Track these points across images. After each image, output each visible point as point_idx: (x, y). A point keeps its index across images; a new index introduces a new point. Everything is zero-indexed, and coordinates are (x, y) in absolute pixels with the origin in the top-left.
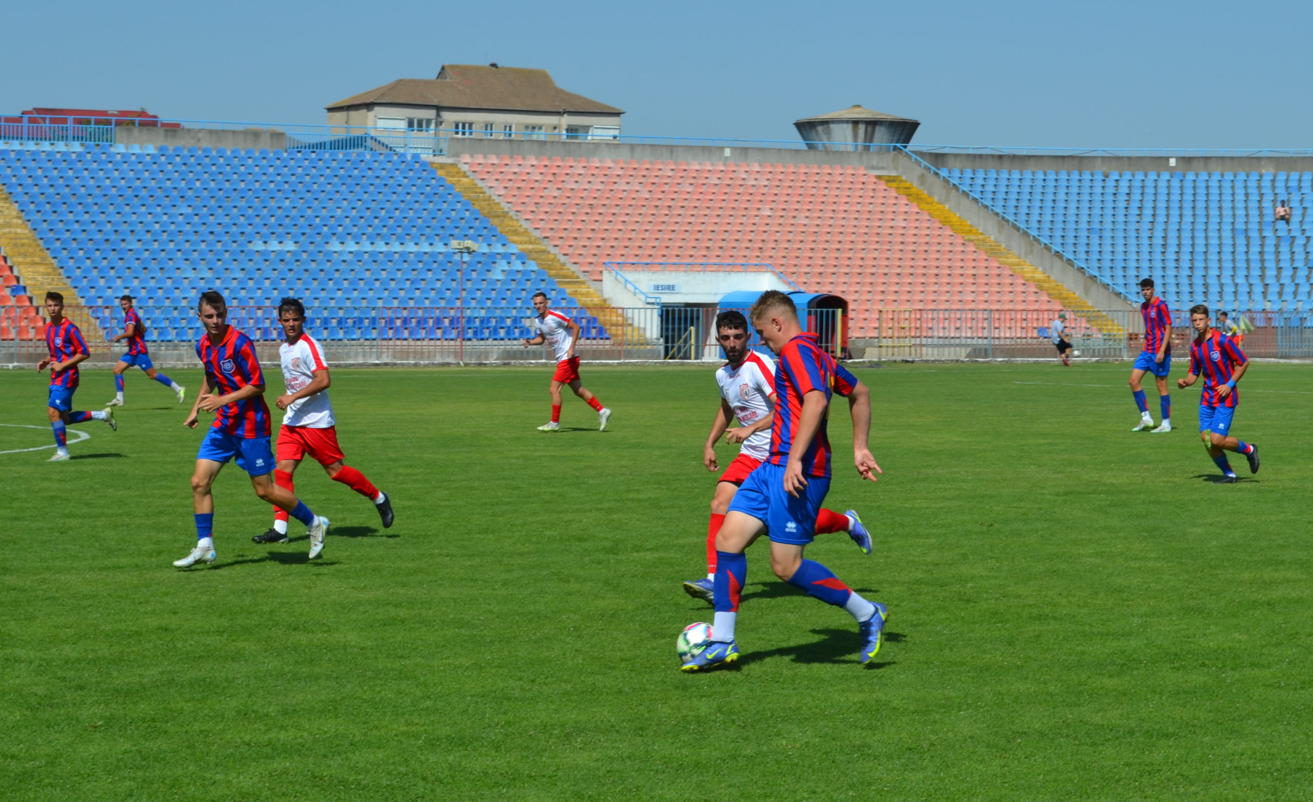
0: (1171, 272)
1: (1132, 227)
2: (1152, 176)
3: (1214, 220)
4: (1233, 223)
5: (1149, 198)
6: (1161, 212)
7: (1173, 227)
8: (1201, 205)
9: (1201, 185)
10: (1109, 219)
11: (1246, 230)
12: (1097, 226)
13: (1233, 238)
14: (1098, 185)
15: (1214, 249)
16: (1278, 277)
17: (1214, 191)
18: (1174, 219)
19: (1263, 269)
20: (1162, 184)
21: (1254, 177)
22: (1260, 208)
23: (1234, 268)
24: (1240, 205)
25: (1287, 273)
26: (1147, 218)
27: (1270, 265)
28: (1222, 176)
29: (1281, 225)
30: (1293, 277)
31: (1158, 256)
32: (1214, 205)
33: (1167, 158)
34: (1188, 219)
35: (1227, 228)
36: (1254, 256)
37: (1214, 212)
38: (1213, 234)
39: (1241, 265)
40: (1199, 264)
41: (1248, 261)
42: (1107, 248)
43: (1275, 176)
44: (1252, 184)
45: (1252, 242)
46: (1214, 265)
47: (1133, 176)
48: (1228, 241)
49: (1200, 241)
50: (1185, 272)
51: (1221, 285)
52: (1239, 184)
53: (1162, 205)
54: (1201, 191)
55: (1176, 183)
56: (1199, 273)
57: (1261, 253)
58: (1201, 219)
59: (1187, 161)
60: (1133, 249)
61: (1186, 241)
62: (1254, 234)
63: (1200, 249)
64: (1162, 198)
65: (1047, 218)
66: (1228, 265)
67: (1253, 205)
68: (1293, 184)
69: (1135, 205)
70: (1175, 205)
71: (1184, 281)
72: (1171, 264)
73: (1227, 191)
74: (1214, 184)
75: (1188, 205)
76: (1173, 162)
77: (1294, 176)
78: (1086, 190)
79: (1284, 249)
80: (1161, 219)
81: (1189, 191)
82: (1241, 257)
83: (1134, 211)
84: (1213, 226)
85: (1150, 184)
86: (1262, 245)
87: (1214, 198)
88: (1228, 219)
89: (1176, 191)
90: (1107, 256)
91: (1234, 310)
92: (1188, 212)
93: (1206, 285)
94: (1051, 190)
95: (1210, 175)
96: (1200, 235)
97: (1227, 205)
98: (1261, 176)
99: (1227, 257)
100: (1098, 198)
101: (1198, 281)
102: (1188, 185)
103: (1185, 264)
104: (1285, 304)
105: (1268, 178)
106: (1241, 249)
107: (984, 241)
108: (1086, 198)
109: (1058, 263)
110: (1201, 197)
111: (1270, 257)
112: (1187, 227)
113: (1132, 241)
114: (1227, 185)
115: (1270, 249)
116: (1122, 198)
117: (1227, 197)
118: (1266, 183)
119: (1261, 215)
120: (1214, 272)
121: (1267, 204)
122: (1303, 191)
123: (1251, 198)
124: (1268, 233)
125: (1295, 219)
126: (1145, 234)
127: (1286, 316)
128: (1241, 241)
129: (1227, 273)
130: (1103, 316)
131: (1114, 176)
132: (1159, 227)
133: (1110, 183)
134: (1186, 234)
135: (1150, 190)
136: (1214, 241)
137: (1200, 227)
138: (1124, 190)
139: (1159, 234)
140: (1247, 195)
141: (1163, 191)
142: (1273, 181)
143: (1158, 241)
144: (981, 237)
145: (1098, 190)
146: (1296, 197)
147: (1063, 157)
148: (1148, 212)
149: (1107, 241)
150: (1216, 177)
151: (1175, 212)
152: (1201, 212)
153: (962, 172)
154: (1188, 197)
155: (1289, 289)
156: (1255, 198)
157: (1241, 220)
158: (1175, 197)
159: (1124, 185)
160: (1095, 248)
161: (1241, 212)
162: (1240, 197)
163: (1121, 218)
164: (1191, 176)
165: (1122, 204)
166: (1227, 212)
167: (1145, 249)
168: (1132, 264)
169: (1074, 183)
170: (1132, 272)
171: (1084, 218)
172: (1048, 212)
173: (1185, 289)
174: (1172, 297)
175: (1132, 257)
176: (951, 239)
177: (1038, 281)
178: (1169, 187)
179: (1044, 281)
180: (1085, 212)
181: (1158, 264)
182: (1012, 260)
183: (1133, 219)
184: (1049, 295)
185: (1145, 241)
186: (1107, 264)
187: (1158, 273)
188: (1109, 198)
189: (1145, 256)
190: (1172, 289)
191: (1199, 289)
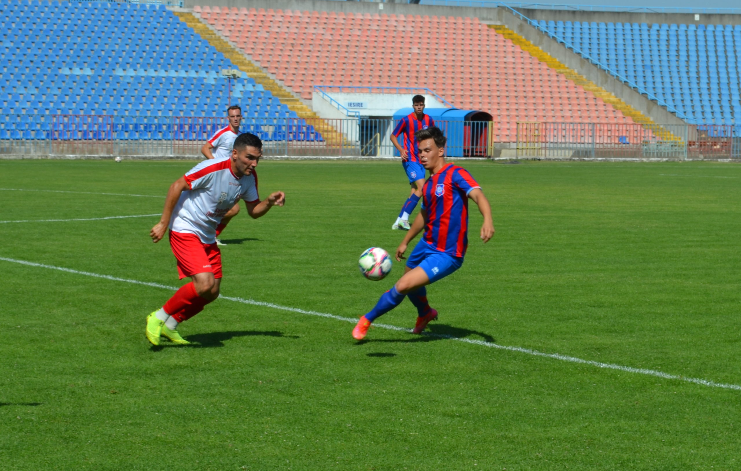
0: (706, 98)
1: (674, 64)
2: (683, 27)
3: (732, 60)
5: (683, 43)
6: (693, 54)
7: (703, 65)
8: (720, 49)
9: (719, 34)
10: (656, 58)
12: (648, 63)
14: (645, 33)
17: (729, 39)
18: (703, 59)
20: (691, 33)
26: (683, 58)
28: (734, 28)
31: (694, 86)
32: (730, 49)
33: (693, 15)
34: (713, 59)
37: (731, 54)
38: (732, 70)
40: (725, 92)
42: (658, 80)
46: (735, 92)
47: (669, 27)
49: (723, 75)
50: (715, 98)
53: (692, 48)
54: (720, 39)
55: (700, 33)
56: (725, 98)
58: (722, 60)
59: (707, 17)
60: (676, 80)
61: (714, 75)
63: (724, 81)
64: (692, 43)
65: (613, 57)
69: (673, 48)
70: (702, 49)
71: (716, 104)
72: (705, 92)
74: (728, 33)
75: (711, 49)
76: (697, 17)
78: (637, 37)
80: (693, 59)
81: (710, 39)
83: (673, 53)
84: (732, 65)
85: (682, 32)
87: (730, 44)
89: (701, 39)
90: (659, 86)
92: (712, 54)
93: (731, 107)
94: (612, 37)
95: (724, 27)
96: (723, 71)
100: (646, 43)
101: (726, 104)
102: (710, 34)
103: (715, 92)
107: (570, 73)
108: (638, 43)
109: (627, 90)
110: (720, 43)
112: (712, 64)
113: (675, 74)
116: (663, 43)
120: (736, 98)
126: (683, 70)
130: (661, 129)
131: (655, 27)
132: (693, 65)
133: (654, 32)
134: (713, 70)
135: (682, 38)
136: (733, 76)
137: (722, 64)
138: (664, 37)
139: (693, 69)
141: (692, 38)
143: (693, 75)
144: (568, 70)
145: (645, 37)
147: (618, 13)
148: (683, 53)
149: (658, 75)
150: (729, 29)
151: (702, 54)
152: (721, 54)
153: (547, 23)
154: (711, 43)
158: (701, 43)
159: (663, 33)
160: (649, 79)
163: (664, 58)
164: (711, 28)
165: (664, 48)
167: (685, 80)
168: (677, 91)
169: (628, 32)
170: (678, 97)
171: (639, 58)
172: (612, 53)
173: (717, 109)
174: (709, 116)
175: (677, 86)
176: (548, 72)
177: (614, 102)
178: (696, 36)
179: (617, 103)
180: (638, 53)
181: (695, 92)
182: (593, 87)
183: (673, 58)
184: (623, 113)
185: (684, 75)
186: (660, 91)
187: (696, 98)
188: (654, 43)
189: (685, 86)
190: (708, 110)
191: (727, 110)
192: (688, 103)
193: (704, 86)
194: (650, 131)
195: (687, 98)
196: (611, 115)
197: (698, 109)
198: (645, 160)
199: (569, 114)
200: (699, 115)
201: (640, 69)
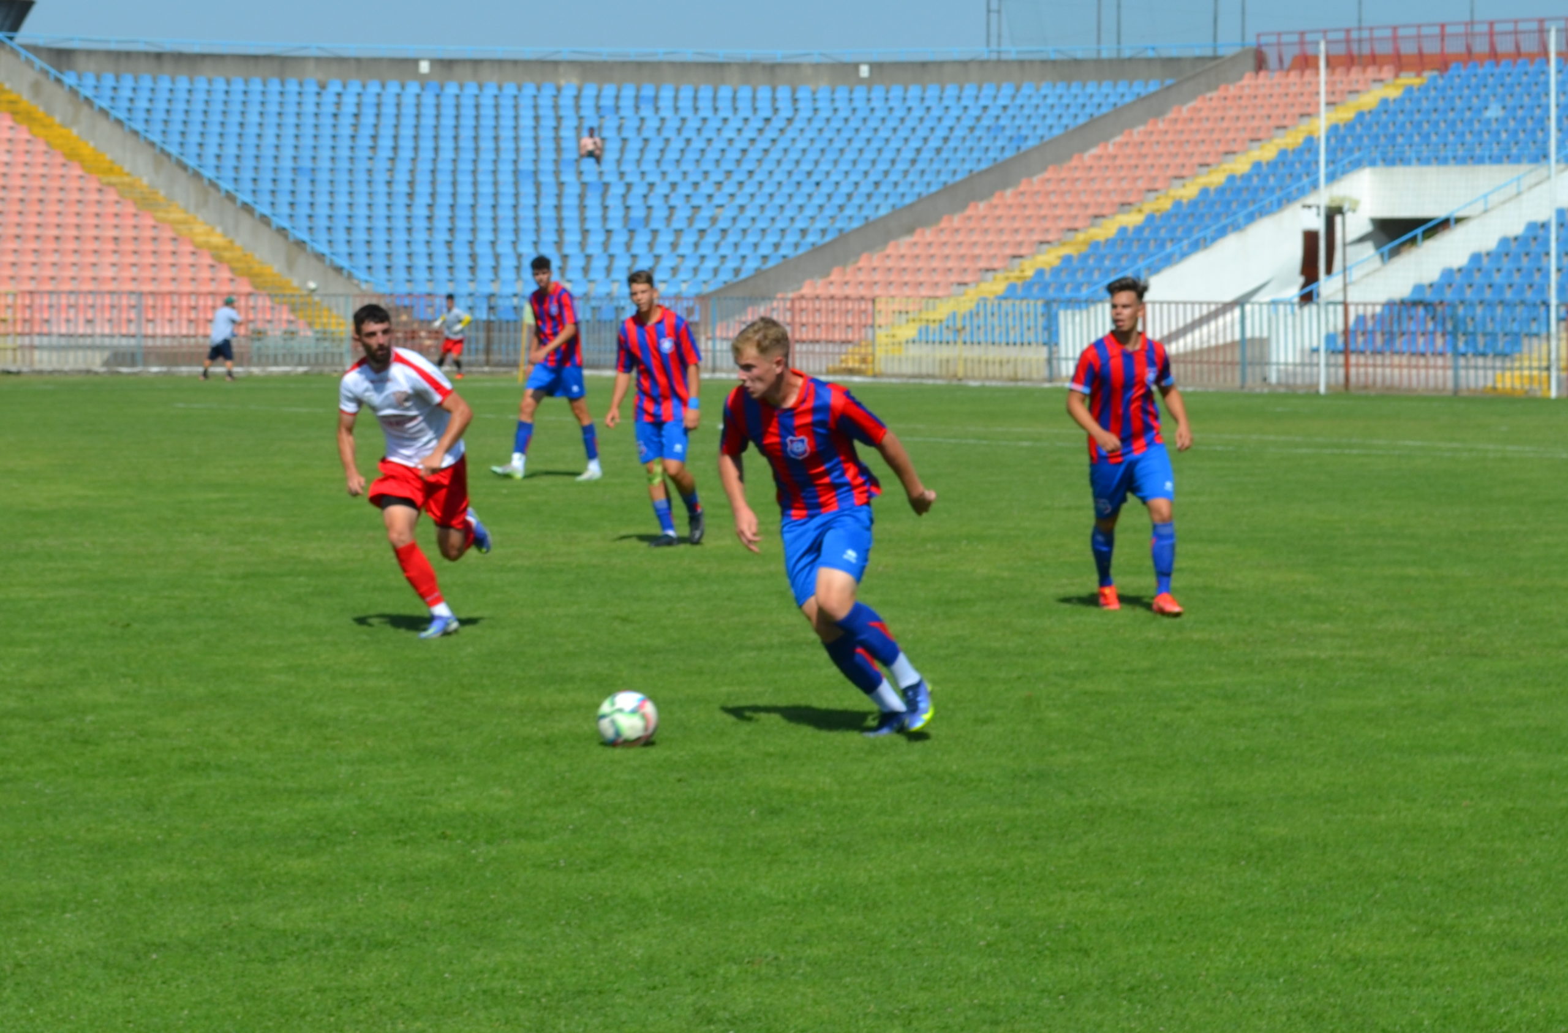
0: (421, 236)
1: (362, 165)
2: (393, 88)
3: (487, 156)
4: (515, 162)
5: (388, 121)
6: (406, 144)
7: (425, 166)
8: (466, 133)
9: (467, 102)
10: (325, 153)
11: (536, 173)
12: (306, 163)
13: (516, 184)
14: (310, 100)
15: (486, 201)
16: (583, 245)
17: (488, 112)
18: (426, 154)
19: (560, 231)
20: (409, 100)
21: (548, 91)
22: (557, 139)
23: (516, 231)
24: (527, 133)
25: (596, 239)
26: (385, 153)
27: (572, 226)
28: (500, 88)
29: (589, 165)
30: (606, 245)
31: (400, 211)
32: (487, 133)
33: (415, 62)
34: (447, 154)
35: (506, 168)
36: (548, 212)
37: (487, 144)
38: (485, 178)
39: (528, 225)
40: (464, 224)
41: (537, 219)
42: (323, 199)
43: (580, 90)
44: (545, 102)
45: (544, 190)
46: (485, 225)
47: (364, 86)
48: (507, 189)
49: (465, 189)
50: (442, 236)
51: (497, 257)
52: (526, 102)
53: (407, 132)
54: (468, 112)
55: (429, 99)
56: (463, 237)
57: (558, 208)
58: (467, 155)
59: (446, 65)
60: (362, 199)
61: (444, 189)
62: (547, 179)
63: (465, 200)
64: (408, 121)
65: (231, 150)
66: (507, 225)
67: (546, 134)
68: (607, 102)
69: (366, 132)
70: (427, 133)
71: (440, 250)
72: (420, 224)
73: (507, 113)
74: (487, 101)
75: (447, 133)
76: (424, 67)
77: (609, 90)
78: (291, 109)
79: (593, 201)
80: (406, 154)
81: (448, 111)
82: (526, 213)
83: (364, 142)
84: (485, 166)
85: (389, 100)
86: (559, 196)
87: (487, 122)
88: (507, 155)
89: (429, 111)
90: (322, 211)
91: (515, 295)
92: (447, 144)
93: (473, 256)
94: (236, 107)
95: (481, 87)
96: (465, 179)
97: (507, 133)
98: (559, 89)
99: (506, 213)
100: (309, 121)
101: (461, 250)
102: (448, 102)
103: (442, 224)
104: (593, 285)
105: (569, 92)
106: (527, 201)
107: (131, 186)
108: (291, 120)
109: (246, 221)
110: (468, 122)
111: (570, 214)
112: (445, 166)
113: (362, 188)
114: (507, 102)
115: (570, 200)
116: (346, 121)
117: (507, 122)
118: (567, 101)
119: (558, 150)
120: (485, 236)
121: (567, 133)
122: (623, 113)
123: (543, 122)
124: (569, 177)
125: (610, 156)
126: (381, 177)
127: (594, 303)
128: (527, 189)
129: (506, 238)
130: (316, 303)
131: (335, 87)
132: (403, 167)
133: (329, 98)
134: (444, 178)
135: (389, 110)
136: (486, 189)
137: (466, 166)
138: (349, 107)
139: (402, 177)
140: (537, 118)
141: (409, 110)
142: (577, 98)
143: (401, 188)
144: (127, 179)
145: (309, 108)
146: (611, 123)
147: (256, 58)
148: (386, 143)
149: (323, 188)
150: (490, 90)
151: (427, 144)
152: (466, 143)
153: (98, 78)
154: (448, 121)
155: (599, 263)
156: (548, 122)
157: (527, 156)
158: (428, 121)
159: (350, 100)
160: (304, 198)
161: (527, 145)
162: (527, 121)
163: (344, 153)
164: (452, 89)
165: (346, 131)
166: (507, 145)
167: (381, 200)
168: (361, 223)
169: (274, 98)
170: (360, 236)
171: (288, 152)
172: (232, 141)
173: (442, 262)
174: (421, 275)
175: (362, 211)
176: (81, 183)
177: (217, 248)
178: (418, 105)
179: (225, 249)
180: (288, 141)
181: (400, 224)
182: (176, 215)
183: (363, 153)
184: (232, 270)
185: (381, 188)
186: (322, 223)
187: (401, 236)
188: (327, 121)
189: (381, 211)
190: (422, 262)
191: (463, 262)
192: (380, 248)
193: (421, 211)
194: (285, 308)
195: (380, 237)
196: (206, 274)
197: (401, 261)
198: (256, 370)
199: (110, 272)
200: (402, 275)
201: (286, 176)
